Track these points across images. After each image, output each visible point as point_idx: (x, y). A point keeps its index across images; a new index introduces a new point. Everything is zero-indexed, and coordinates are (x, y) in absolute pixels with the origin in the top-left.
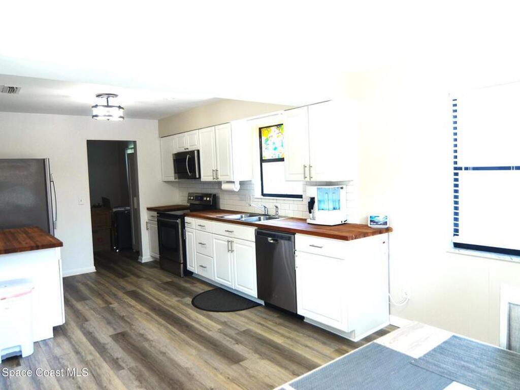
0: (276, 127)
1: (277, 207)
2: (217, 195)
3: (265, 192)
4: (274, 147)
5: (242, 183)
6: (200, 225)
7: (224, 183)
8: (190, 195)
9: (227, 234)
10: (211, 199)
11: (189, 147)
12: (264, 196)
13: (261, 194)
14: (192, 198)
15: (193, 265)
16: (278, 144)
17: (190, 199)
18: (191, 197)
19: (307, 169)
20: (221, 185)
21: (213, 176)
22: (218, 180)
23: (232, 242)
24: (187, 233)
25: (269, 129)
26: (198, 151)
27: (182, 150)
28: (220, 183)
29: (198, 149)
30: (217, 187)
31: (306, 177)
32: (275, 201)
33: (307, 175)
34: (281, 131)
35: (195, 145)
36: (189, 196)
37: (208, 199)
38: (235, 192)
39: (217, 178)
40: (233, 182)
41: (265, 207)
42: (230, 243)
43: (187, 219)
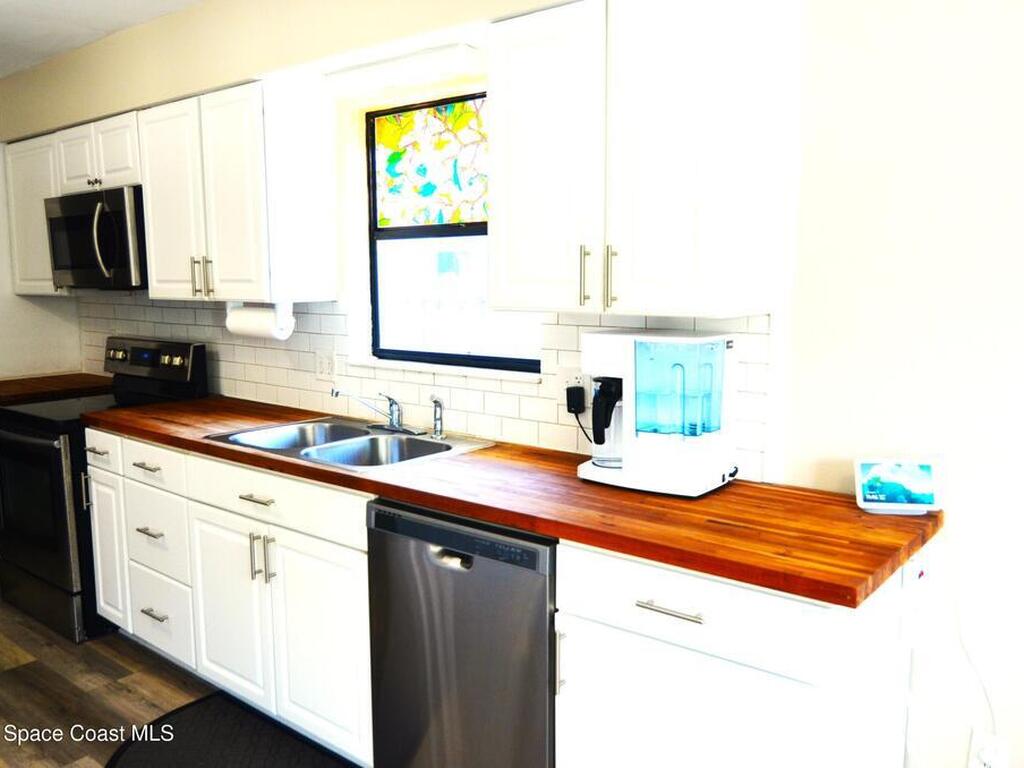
0: (432, 110)
1: (437, 404)
2: (208, 349)
3: (384, 345)
4: (421, 182)
5: (300, 311)
6: (141, 466)
7: (235, 308)
8: (113, 343)
9: (248, 508)
10: (189, 363)
11: (103, 176)
12: (380, 357)
13: (370, 349)
14: (120, 355)
15: (117, 603)
16: (439, 175)
17: (114, 359)
18: (115, 350)
19: (595, 265)
20: (224, 316)
21: (193, 281)
22: (213, 297)
23: (267, 541)
24: (94, 487)
25: (405, 117)
26: (138, 191)
27: (81, 187)
28: (219, 309)
29: (138, 181)
30: (209, 321)
31: (586, 298)
32: (428, 379)
33: (595, 288)
34: (450, 126)
35: (127, 168)
36: (108, 349)
37: (177, 361)
38: (277, 341)
39: (209, 291)
40: (271, 306)
41: (392, 402)
42: (259, 545)
43: (94, 437)
